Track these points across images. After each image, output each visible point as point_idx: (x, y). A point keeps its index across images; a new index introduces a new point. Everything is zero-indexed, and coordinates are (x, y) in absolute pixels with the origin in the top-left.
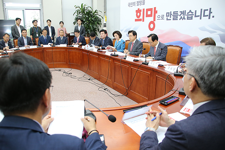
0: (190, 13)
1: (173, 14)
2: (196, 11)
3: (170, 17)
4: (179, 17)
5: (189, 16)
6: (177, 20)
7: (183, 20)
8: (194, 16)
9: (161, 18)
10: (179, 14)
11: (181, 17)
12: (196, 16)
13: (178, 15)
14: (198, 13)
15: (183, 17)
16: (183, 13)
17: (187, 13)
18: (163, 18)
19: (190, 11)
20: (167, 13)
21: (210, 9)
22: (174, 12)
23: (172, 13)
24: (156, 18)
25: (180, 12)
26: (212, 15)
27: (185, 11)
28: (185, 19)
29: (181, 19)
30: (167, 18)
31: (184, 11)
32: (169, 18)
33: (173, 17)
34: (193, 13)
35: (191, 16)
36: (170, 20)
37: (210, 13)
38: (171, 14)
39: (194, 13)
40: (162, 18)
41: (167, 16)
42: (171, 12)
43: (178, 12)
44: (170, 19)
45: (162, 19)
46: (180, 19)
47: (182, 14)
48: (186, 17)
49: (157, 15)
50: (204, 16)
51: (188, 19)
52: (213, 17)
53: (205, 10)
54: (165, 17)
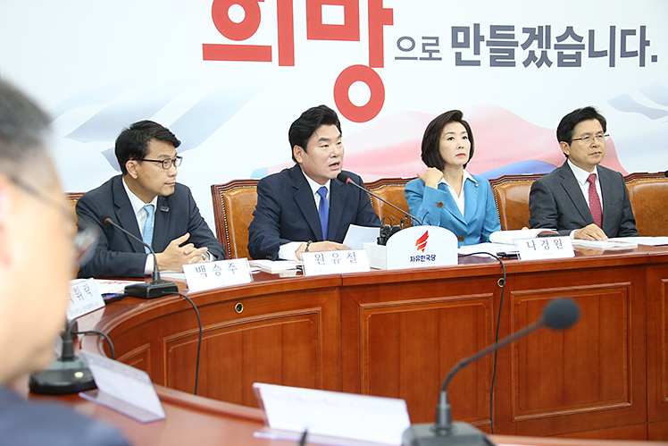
0: (570, 41)
1: (487, 38)
2: (592, 33)
3: (477, 52)
4: (521, 55)
5: (566, 52)
6: (513, 64)
7: (539, 65)
8: (585, 53)
9: (418, 52)
10: (521, 38)
11: (532, 53)
12: (593, 54)
13: (516, 44)
14: (602, 44)
15: (538, 54)
16: (538, 34)
17: (559, 39)
18: (431, 52)
19: (570, 31)
20: (455, 30)
21: (643, 28)
22: (493, 28)
23: (485, 32)
24: (390, 50)
25: (525, 30)
26: (649, 52)
27: (548, 28)
28: (549, 64)
29: (533, 64)
30: (458, 55)
31: (540, 28)
32: (468, 54)
33: (492, 51)
34: (580, 39)
35: (573, 52)
36: (477, 63)
37: (644, 43)
38: (479, 38)
39: (586, 42)
40: (427, 55)
41: (455, 44)
42: (477, 26)
43: (512, 28)
44: (476, 58)
45: (430, 58)
46: (526, 64)
47: (535, 43)
48: (553, 55)
49: (390, 34)
50: (624, 54)
51: (561, 64)
52: (654, 59)
53: (625, 33)
54: (447, 51)
